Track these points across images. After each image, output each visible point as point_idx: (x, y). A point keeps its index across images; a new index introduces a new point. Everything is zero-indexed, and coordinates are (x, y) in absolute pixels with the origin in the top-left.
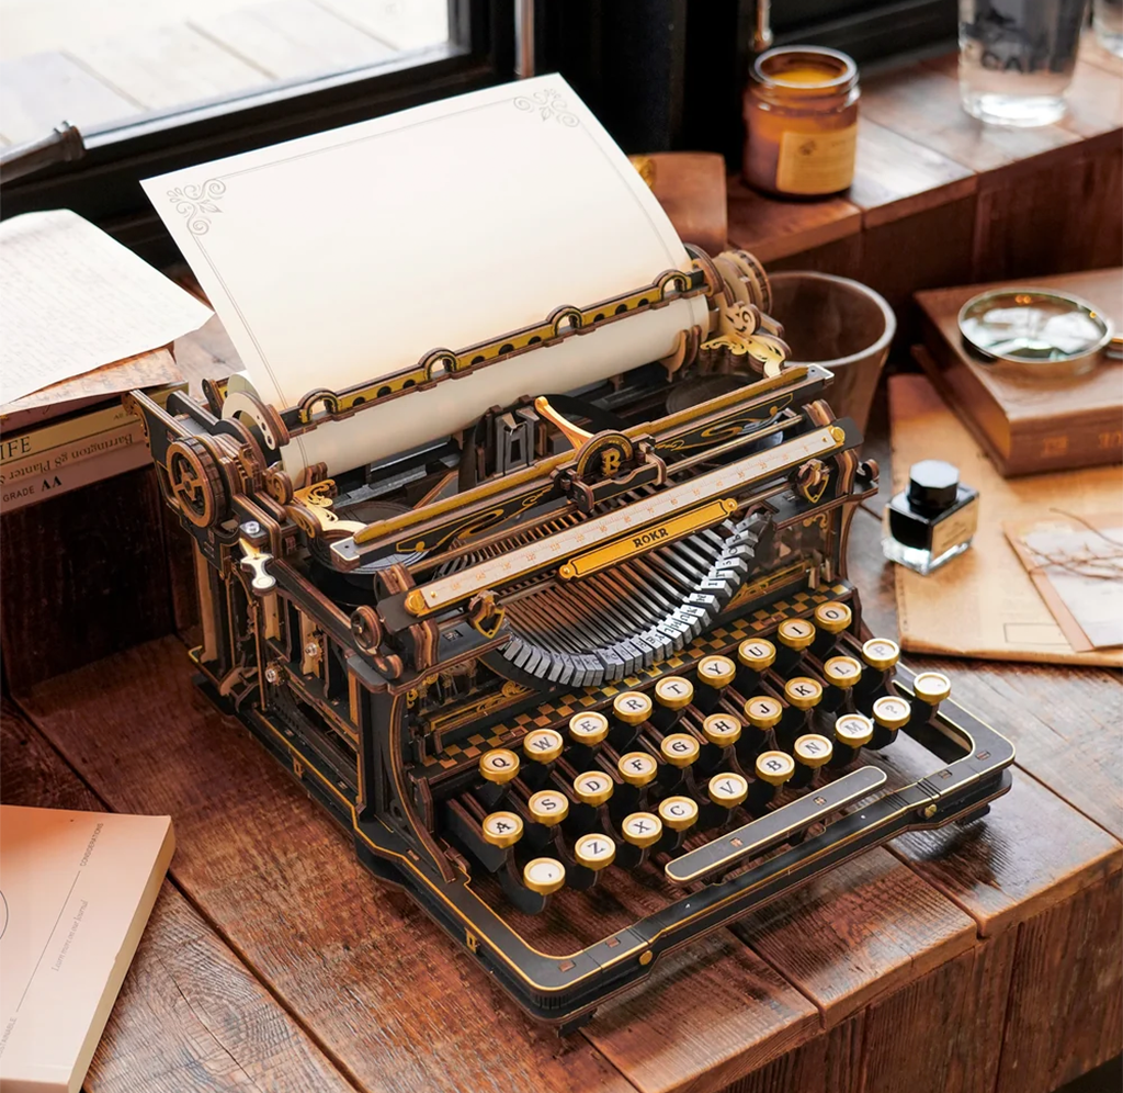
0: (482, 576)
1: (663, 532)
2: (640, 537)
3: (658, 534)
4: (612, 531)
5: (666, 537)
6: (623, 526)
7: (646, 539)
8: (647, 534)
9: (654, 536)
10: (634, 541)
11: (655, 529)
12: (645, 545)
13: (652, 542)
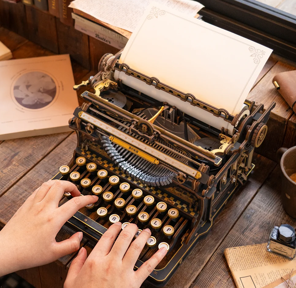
0: (95, 121)
1: (137, 152)
2: (132, 147)
3: (136, 151)
4: (127, 140)
5: (136, 153)
6: (130, 142)
7: (132, 149)
8: (134, 148)
9: (135, 150)
10: (130, 147)
11: (137, 150)
12: (131, 150)
13: (133, 151)
